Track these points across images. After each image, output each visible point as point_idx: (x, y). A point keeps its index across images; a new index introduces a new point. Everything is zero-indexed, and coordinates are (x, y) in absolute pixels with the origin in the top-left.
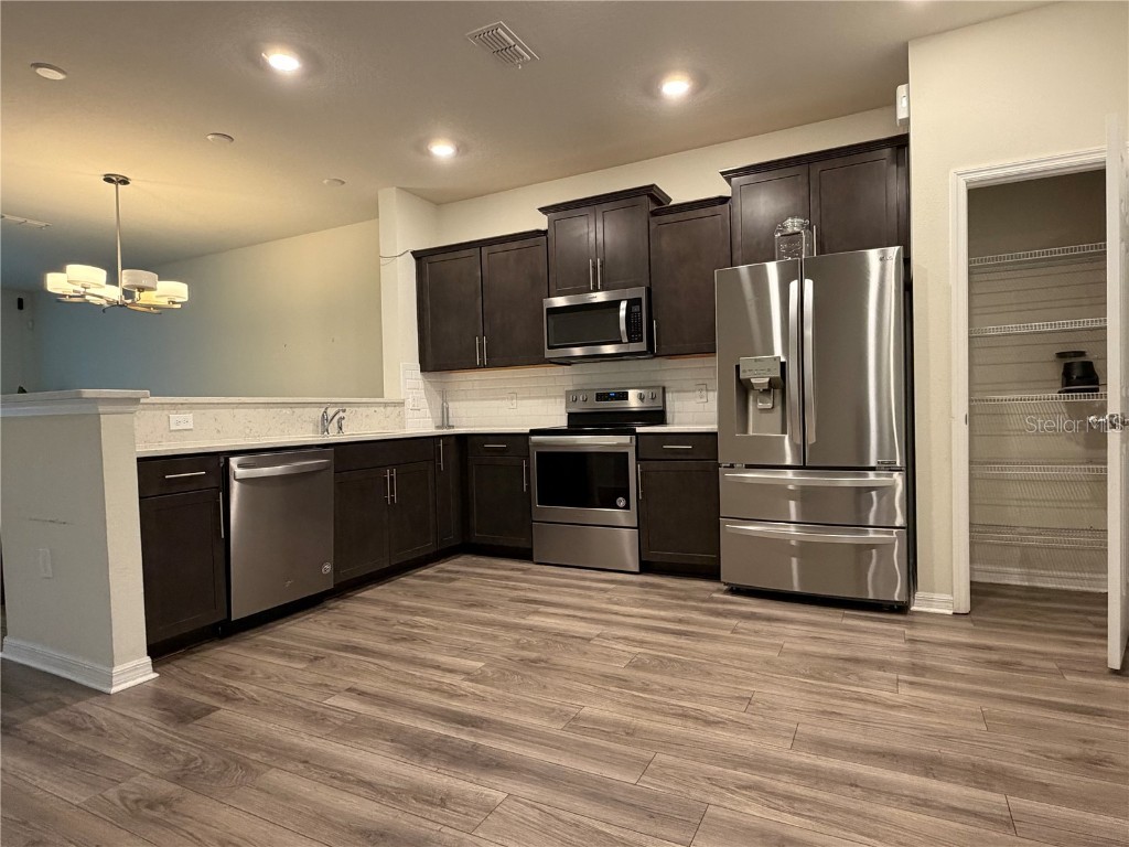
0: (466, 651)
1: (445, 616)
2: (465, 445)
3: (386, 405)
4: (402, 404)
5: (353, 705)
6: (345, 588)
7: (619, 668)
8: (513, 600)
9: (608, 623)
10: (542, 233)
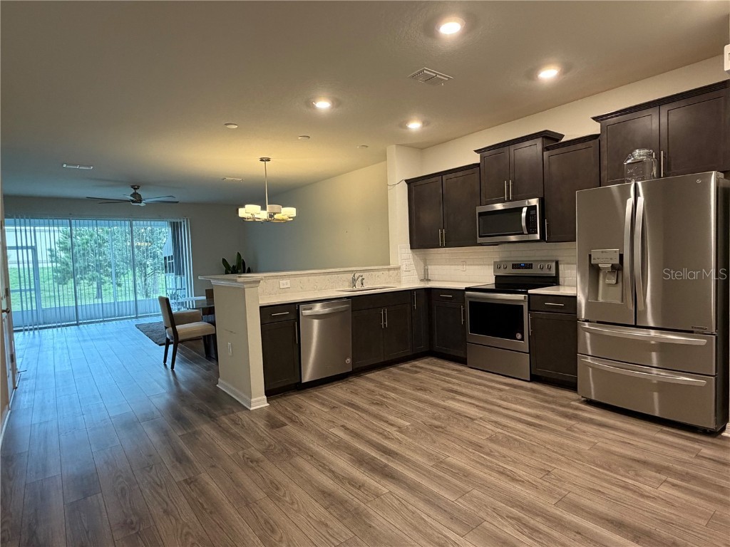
0: (404, 415)
1: (404, 393)
2: (429, 294)
3: (389, 269)
4: (399, 268)
5: (341, 434)
6: (358, 371)
7: (481, 439)
8: (443, 389)
9: (491, 411)
10: (477, 165)
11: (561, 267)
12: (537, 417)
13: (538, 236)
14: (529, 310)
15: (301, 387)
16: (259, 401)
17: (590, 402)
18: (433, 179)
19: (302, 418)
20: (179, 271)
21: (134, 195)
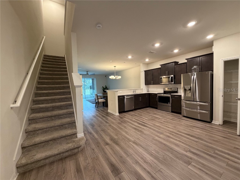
0: (146, 117)
1: (145, 114)
2: (149, 94)
3: (141, 89)
4: (143, 89)
5: (135, 120)
6: (135, 109)
7: (162, 122)
8: (153, 113)
9: (163, 117)
10: (160, 68)
11: (178, 89)
12: (173, 118)
13: (173, 83)
14: (171, 98)
15: (124, 112)
16: (117, 114)
17: (184, 116)
18: (150, 71)
19: (126, 117)
20: (94, 89)
21: (87, 73)
